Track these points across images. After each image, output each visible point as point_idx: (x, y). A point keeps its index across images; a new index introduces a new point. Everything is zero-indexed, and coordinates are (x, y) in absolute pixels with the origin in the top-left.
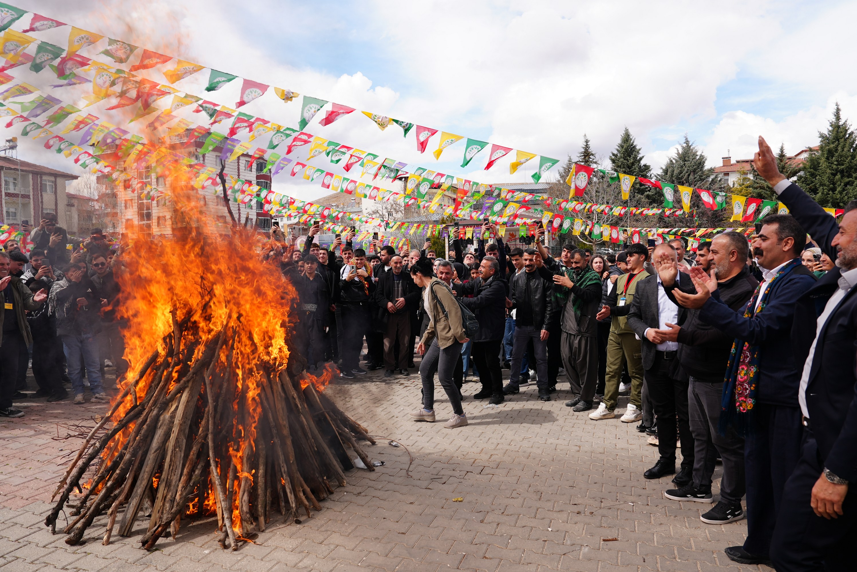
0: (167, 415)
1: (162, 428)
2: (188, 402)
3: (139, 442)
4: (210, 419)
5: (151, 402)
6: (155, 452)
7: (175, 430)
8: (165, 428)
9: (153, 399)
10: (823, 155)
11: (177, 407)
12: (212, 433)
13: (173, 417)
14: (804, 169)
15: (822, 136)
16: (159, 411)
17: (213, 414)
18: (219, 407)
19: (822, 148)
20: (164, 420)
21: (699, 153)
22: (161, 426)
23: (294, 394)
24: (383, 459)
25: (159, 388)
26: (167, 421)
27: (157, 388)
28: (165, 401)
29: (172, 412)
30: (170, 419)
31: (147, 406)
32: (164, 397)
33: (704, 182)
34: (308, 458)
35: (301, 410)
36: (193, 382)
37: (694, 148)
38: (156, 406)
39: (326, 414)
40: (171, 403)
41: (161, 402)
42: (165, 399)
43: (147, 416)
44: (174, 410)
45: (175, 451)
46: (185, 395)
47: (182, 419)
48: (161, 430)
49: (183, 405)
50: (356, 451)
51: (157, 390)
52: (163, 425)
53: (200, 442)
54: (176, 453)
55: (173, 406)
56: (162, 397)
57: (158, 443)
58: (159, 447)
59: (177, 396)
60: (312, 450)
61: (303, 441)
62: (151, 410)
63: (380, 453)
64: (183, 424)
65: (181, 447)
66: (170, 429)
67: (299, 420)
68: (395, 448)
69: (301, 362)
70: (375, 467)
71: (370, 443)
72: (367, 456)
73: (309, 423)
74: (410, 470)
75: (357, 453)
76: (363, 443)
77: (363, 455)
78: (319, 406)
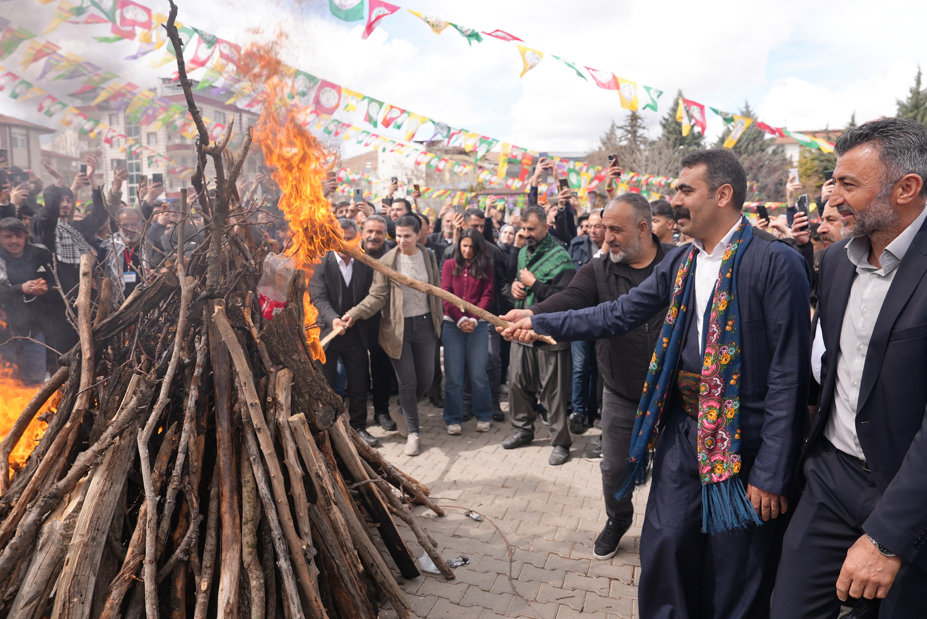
0: (58, 522)
1: (46, 549)
4: (148, 532)
5: (26, 492)
6: (26, 605)
7: (73, 556)
8: (53, 549)
11: (81, 504)
12: (151, 562)
13: (69, 527)
16: (41, 514)
17: (154, 521)
18: (167, 506)
20: (51, 532)
22: (43, 546)
23: (320, 467)
24: (465, 551)
25: (43, 462)
26: (58, 536)
27: (41, 461)
28: (54, 491)
29: (70, 515)
30: (64, 532)
31: (17, 501)
32: (53, 483)
33: (764, 153)
34: (346, 585)
35: (333, 498)
36: (113, 453)
37: (754, 114)
38: (35, 503)
39: (374, 486)
40: (68, 496)
41: (47, 494)
42: (55, 486)
43: (15, 522)
44: (74, 511)
45: (70, 602)
46: (96, 479)
47: (88, 532)
48: (44, 555)
49: (92, 501)
50: (418, 537)
51: (41, 465)
52: (50, 543)
53: (126, 581)
54: (73, 607)
55: (72, 502)
56: (50, 482)
57: (35, 583)
58: (38, 592)
59: (81, 481)
60: (354, 571)
61: (336, 553)
62: (25, 510)
63: (454, 536)
64: (90, 543)
65: (84, 594)
66: (64, 551)
67: (330, 517)
68: (478, 523)
69: (332, 405)
70: (453, 570)
71: (435, 514)
72: (435, 545)
73: (349, 517)
74: (514, 575)
75: (420, 542)
76: (424, 514)
77: (430, 546)
78: (361, 473)
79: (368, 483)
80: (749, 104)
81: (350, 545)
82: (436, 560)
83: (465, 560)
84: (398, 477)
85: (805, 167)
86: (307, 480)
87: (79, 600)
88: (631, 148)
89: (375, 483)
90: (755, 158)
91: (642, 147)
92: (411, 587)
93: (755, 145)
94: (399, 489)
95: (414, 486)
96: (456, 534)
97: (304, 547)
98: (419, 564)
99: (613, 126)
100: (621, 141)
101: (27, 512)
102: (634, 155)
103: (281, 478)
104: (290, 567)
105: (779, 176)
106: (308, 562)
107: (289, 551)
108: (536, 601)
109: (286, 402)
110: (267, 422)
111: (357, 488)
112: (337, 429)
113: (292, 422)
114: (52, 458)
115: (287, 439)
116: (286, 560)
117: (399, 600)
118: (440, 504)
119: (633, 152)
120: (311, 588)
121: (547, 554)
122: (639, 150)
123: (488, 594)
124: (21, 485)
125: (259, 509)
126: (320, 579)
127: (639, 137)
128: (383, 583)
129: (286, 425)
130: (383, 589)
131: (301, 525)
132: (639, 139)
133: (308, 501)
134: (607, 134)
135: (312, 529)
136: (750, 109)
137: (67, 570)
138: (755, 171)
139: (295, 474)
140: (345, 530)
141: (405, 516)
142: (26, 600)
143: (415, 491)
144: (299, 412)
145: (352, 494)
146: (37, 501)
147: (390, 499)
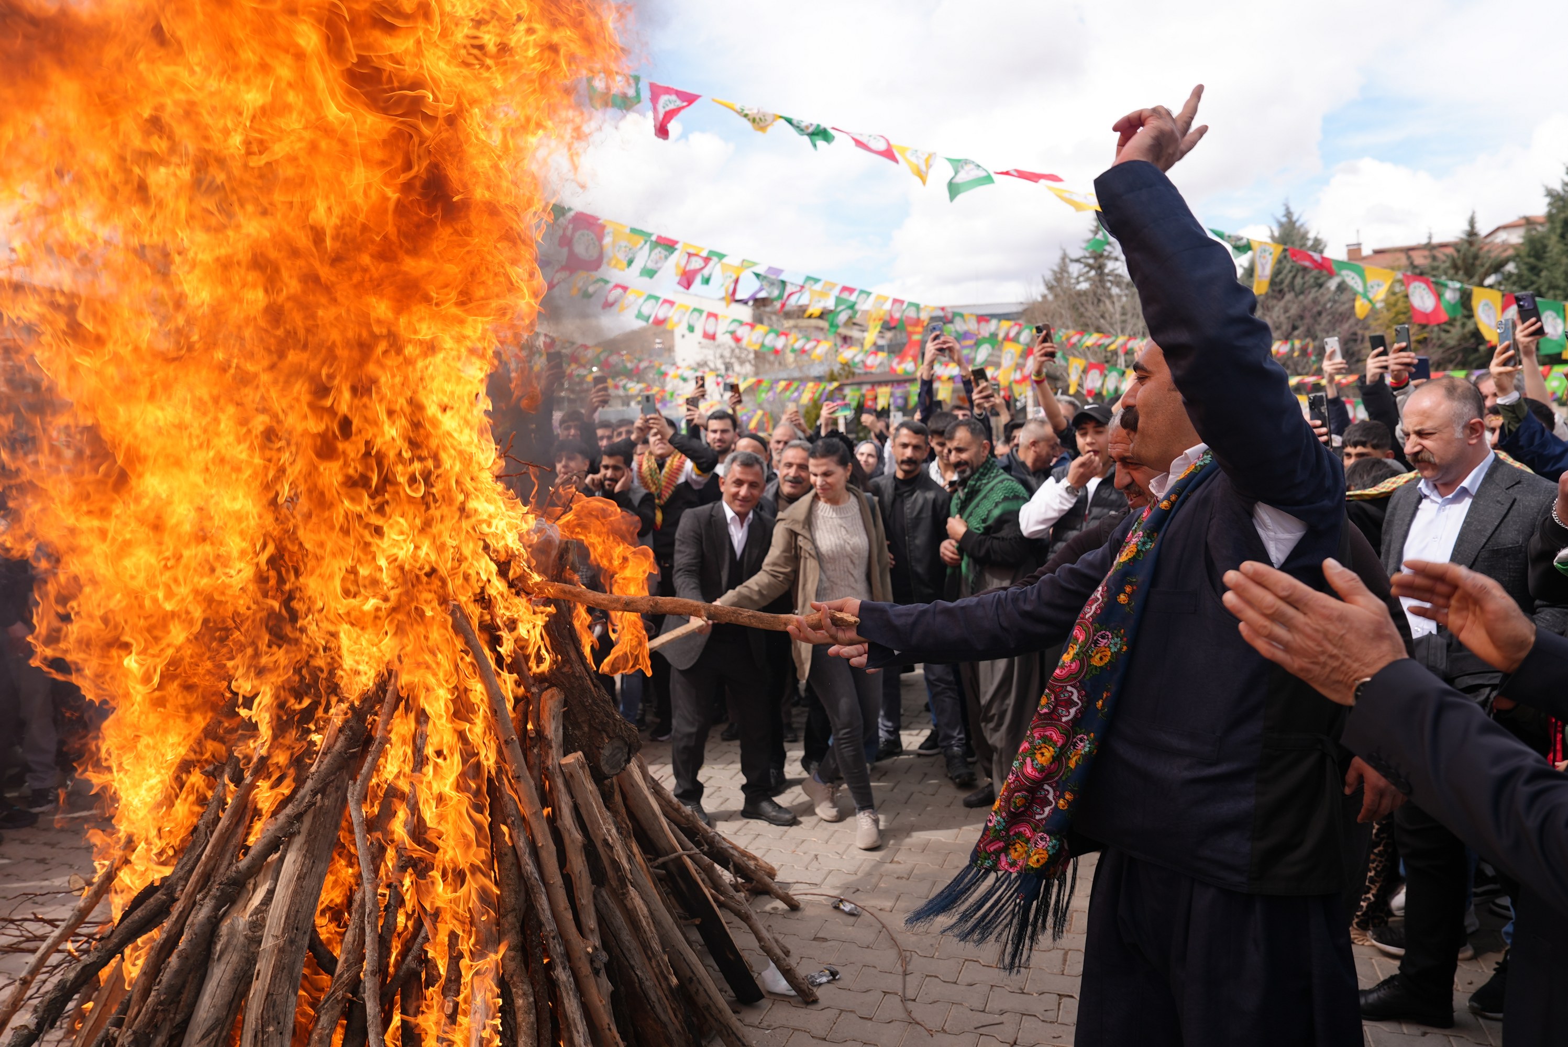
0: (241, 919)
1: (225, 958)
2: (301, 878)
3: (155, 1012)
5: (194, 878)
6: (203, 1037)
7: (265, 966)
8: (235, 958)
9: (198, 869)
10: (1553, 230)
11: (271, 893)
12: (373, 973)
13: (257, 925)
14: (1515, 258)
15: (1550, 193)
16: (217, 908)
19: (1550, 217)
20: (232, 933)
21: (1311, 235)
22: (222, 953)
23: (609, 831)
24: (832, 960)
25: (215, 834)
26: (242, 939)
27: (212, 833)
28: (234, 874)
29: (256, 908)
30: (250, 933)
31: (182, 890)
32: (230, 864)
33: (1322, 290)
34: (653, 1008)
35: (629, 876)
36: (314, 817)
37: (1302, 225)
38: (208, 893)
39: (688, 861)
40: (252, 881)
41: (224, 879)
42: (234, 868)
43: (181, 921)
44: (262, 904)
45: (263, 1033)
46: (290, 857)
47: (283, 933)
48: (223, 967)
49: (288, 887)
50: (760, 939)
51: (212, 840)
52: (230, 949)
53: (338, 1002)
54: (268, 1039)
55: (258, 890)
56: (226, 863)
57: (214, 1006)
58: (217, 1019)
59: (269, 859)
60: (664, 985)
61: (637, 959)
62: (194, 903)
63: (816, 939)
64: (288, 948)
65: (282, 1020)
66: (250, 960)
67: (625, 906)
68: (852, 919)
69: (622, 738)
70: (815, 989)
71: (785, 907)
72: (787, 953)
73: (653, 907)
74: (910, 994)
75: (762, 947)
76: (768, 908)
77: (779, 952)
78: (669, 842)
79: (679, 858)
80: (1292, 209)
81: (656, 946)
82: (788, 973)
83: (834, 974)
84: (726, 850)
85: (1394, 310)
86: (590, 850)
87: (276, 1030)
88: (1095, 294)
89: (689, 856)
90: (1307, 299)
91: (1115, 291)
92: (752, 1017)
93: (1307, 278)
94: (728, 869)
95: (752, 864)
96: (819, 935)
97: (590, 950)
98: (763, 982)
99: (1064, 257)
100: (1078, 283)
101: (198, 907)
102: (1101, 305)
103: (553, 847)
104: (571, 979)
105: (1351, 327)
106: (596, 972)
107: (568, 956)
108: (944, 1031)
109: (556, 736)
110: (530, 768)
111: (664, 866)
112: (630, 776)
113: (566, 765)
114: (228, 828)
115: (559, 791)
116: (564, 968)
117: (733, 1033)
118: (795, 892)
119: (1099, 300)
120: (602, 1009)
121: (961, 961)
122: (1110, 296)
123: (869, 1023)
124: (187, 868)
125: (523, 894)
126: (615, 998)
127: (1108, 275)
128: (708, 1007)
129: (558, 770)
130: (708, 1017)
131: (583, 917)
132: (1110, 278)
133: (593, 883)
134: (1054, 272)
135: (600, 925)
136: (1295, 218)
137: (258, 988)
138: (1308, 320)
139: (573, 841)
140: (648, 924)
141: (739, 908)
142: (204, 1031)
143: (753, 872)
144: (575, 751)
145: (657, 875)
146: (210, 890)
147: (716, 883)
